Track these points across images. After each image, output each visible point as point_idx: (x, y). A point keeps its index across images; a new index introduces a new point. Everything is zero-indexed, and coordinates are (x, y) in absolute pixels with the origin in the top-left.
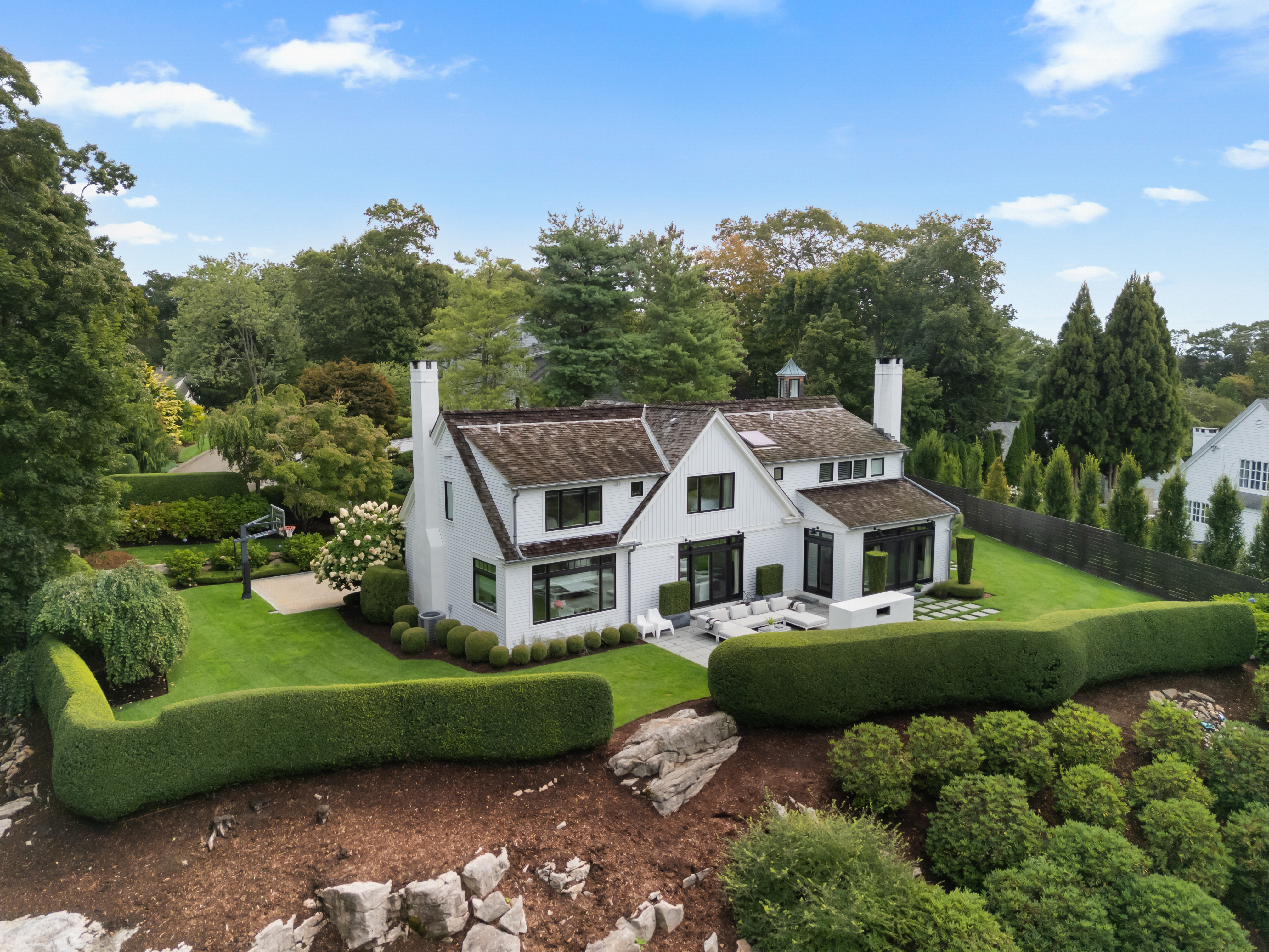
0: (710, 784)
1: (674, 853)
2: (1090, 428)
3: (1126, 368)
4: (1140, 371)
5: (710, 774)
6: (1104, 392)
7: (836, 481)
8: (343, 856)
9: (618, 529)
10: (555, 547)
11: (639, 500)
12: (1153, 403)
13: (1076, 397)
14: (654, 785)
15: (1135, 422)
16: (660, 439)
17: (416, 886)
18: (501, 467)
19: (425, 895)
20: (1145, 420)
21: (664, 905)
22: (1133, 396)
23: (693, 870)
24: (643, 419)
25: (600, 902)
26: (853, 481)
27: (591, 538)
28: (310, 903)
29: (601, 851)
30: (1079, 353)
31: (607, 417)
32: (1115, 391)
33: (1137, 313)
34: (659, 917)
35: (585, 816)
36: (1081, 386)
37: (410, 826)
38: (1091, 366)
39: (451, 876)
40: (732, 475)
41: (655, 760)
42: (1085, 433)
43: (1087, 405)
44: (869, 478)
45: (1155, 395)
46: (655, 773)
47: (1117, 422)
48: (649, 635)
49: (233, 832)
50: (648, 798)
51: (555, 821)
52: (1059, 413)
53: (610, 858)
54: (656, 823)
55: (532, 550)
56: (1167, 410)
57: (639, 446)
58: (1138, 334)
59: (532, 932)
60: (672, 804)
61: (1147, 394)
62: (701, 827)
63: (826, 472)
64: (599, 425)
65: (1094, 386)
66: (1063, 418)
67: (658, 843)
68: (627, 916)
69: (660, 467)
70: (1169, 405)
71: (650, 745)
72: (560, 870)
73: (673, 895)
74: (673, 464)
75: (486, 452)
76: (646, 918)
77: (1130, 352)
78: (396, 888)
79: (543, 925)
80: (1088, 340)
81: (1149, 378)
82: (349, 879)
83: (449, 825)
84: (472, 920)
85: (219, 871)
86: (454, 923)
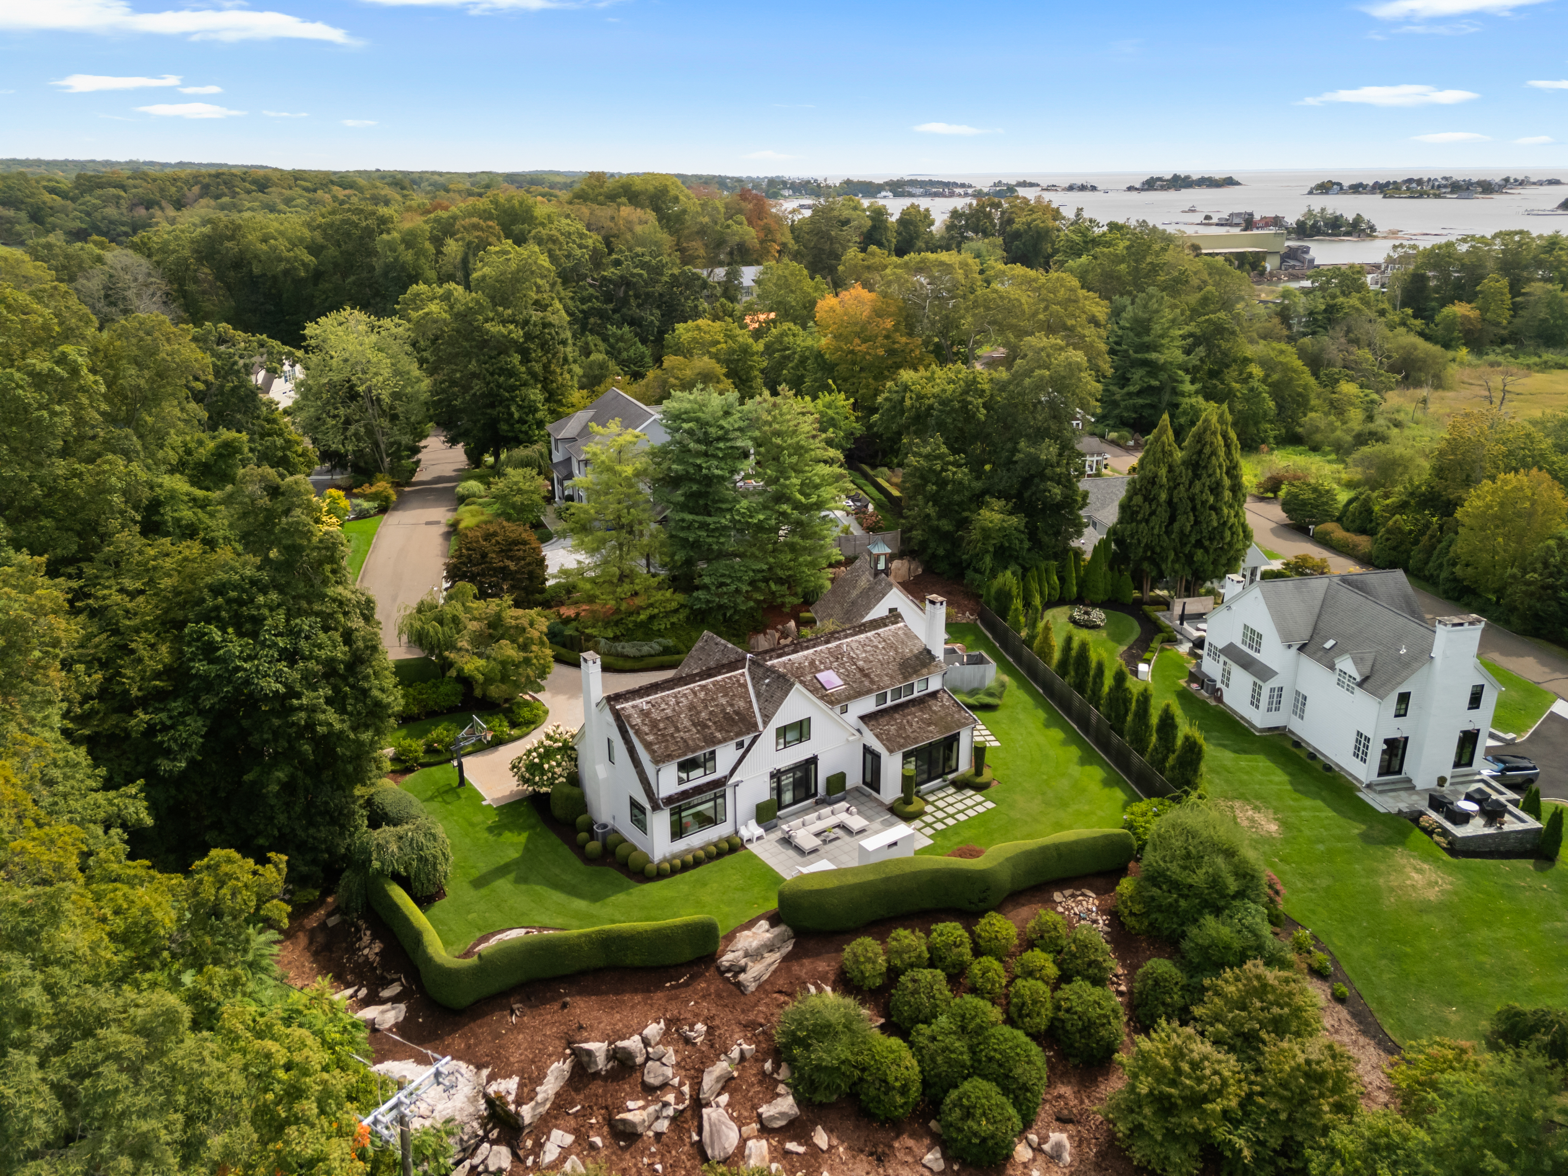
0: (775, 972)
1: (752, 1016)
2: (1158, 550)
3: (1192, 499)
4: (1204, 503)
5: (776, 965)
6: (1172, 519)
7: (889, 703)
8: (581, 1027)
9: (726, 772)
10: (685, 794)
11: (742, 751)
12: (1215, 529)
13: (1147, 521)
14: (742, 977)
15: (1199, 544)
16: (758, 695)
17: (620, 1044)
18: (648, 746)
19: (624, 1048)
20: (1207, 543)
21: (745, 1047)
22: (1197, 522)
23: (761, 1025)
24: (746, 670)
25: (712, 1046)
26: (903, 699)
27: (708, 783)
28: (568, 1051)
29: (712, 1018)
30: (1154, 483)
31: (720, 674)
32: (1181, 519)
33: (1207, 450)
34: (742, 1052)
35: (704, 997)
36: (1153, 513)
37: (612, 1008)
38: (1164, 496)
39: (637, 1038)
40: (809, 719)
41: (743, 962)
42: (1153, 552)
43: (1156, 531)
44: (916, 694)
45: (1215, 524)
46: (743, 970)
47: (1183, 545)
48: (749, 841)
49: (523, 1014)
50: (739, 985)
51: (689, 1001)
52: (1132, 536)
53: (717, 1022)
54: (743, 999)
55: (669, 800)
56: (1228, 534)
57: (742, 704)
58: (1206, 467)
59: (678, 1064)
60: (752, 987)
61: (1208, 523)
62: (767, 1000)
63: (882, 698)
64: (714, 684)
65: (1163, 514)
66: (1135, 541)
67: (743, 1011)
68: (726, 1054)
69: (755, 725)
70: (1231, 528)
71: (740, 953)
72: (691, 1030)
73: (748, 1041)
74: (765, 724)
75: (637, 733)
76: (735, 1054)
77: (1198, 484)
78: (610, 1044)
79: (684, 1059)
80: (1163, 472)
81: (1213, 508)
82: (586, 1041)
83: (632, 1007)
84: (648, 1058)
85: (521, 1036)
86: (639, 1060)
